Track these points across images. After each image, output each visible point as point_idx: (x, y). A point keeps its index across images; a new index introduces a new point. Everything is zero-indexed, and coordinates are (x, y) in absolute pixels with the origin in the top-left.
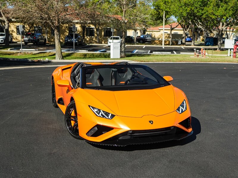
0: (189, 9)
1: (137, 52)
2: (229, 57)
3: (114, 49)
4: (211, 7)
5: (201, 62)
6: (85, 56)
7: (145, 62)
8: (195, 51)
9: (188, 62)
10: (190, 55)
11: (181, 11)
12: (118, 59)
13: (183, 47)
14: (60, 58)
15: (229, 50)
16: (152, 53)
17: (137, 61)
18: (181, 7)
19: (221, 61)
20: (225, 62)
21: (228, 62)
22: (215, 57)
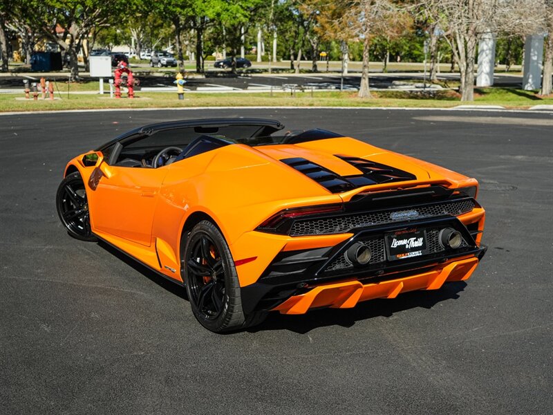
2: (102, 96)
8: (27, 85)
10: (13, 96)
15: (101, 80)
19: (95, 107)
20: (104, 108)
21: (112, 108)
22: (76, 97)
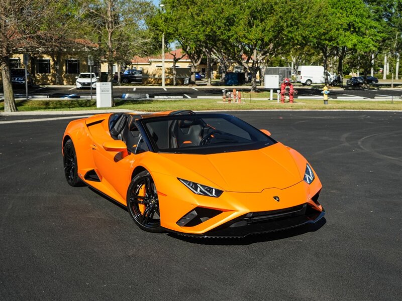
0: (208, 30)
1: (129, 97)
2: (272, 101)
3: (103, 92)
4: (241, 27)
5: (238, 109)
6: (46, 105)
7: (154, 111)
8: (224, 93)
10: (215, 100)
11: (196, 32)
12: (109, 108)
13: (194, 88)
14: (13, 110)
15: (272, 91)
16: (154, 97)
17: (142, 111)
18: (195, 26)
20: (273, 109)
21: (279, 109)
22: (255, 102)
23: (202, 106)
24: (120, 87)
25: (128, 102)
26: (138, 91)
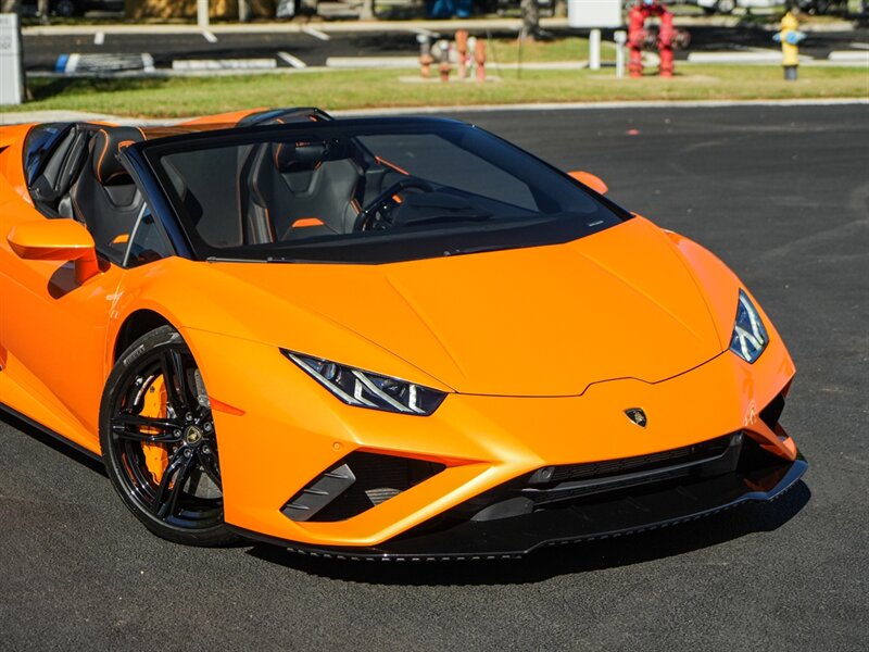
1: (81, 68)
2: (596, 72)
5: (477, 103)
7: (176, 116)
8: (425, 47)
9: (409, 106)
10: (393, 74)
12: (11, 109)
13: (315, 29)
15: (595, 36)
16: (170, 65)
17: (131, 115)
19: (583, 97)
20: (603, 101)
21: (624, 100)
22: (536, 75)
23: (349, 95)
24: (48, 30)
25: (78, 86)
26: (113, 45)
